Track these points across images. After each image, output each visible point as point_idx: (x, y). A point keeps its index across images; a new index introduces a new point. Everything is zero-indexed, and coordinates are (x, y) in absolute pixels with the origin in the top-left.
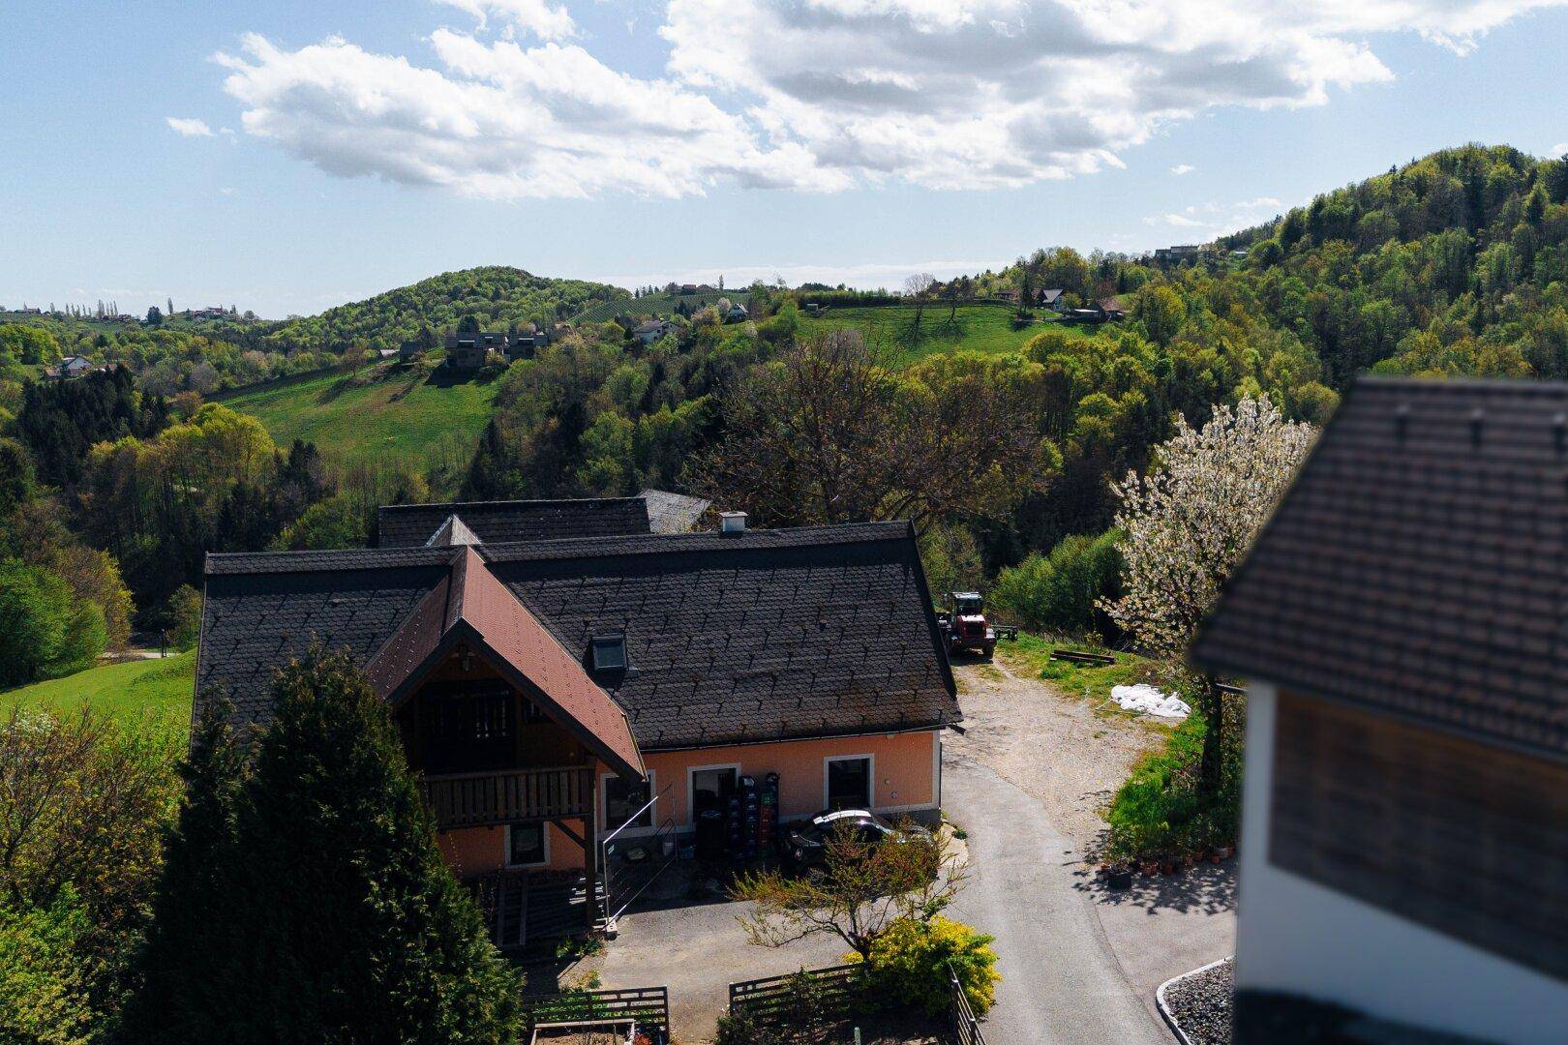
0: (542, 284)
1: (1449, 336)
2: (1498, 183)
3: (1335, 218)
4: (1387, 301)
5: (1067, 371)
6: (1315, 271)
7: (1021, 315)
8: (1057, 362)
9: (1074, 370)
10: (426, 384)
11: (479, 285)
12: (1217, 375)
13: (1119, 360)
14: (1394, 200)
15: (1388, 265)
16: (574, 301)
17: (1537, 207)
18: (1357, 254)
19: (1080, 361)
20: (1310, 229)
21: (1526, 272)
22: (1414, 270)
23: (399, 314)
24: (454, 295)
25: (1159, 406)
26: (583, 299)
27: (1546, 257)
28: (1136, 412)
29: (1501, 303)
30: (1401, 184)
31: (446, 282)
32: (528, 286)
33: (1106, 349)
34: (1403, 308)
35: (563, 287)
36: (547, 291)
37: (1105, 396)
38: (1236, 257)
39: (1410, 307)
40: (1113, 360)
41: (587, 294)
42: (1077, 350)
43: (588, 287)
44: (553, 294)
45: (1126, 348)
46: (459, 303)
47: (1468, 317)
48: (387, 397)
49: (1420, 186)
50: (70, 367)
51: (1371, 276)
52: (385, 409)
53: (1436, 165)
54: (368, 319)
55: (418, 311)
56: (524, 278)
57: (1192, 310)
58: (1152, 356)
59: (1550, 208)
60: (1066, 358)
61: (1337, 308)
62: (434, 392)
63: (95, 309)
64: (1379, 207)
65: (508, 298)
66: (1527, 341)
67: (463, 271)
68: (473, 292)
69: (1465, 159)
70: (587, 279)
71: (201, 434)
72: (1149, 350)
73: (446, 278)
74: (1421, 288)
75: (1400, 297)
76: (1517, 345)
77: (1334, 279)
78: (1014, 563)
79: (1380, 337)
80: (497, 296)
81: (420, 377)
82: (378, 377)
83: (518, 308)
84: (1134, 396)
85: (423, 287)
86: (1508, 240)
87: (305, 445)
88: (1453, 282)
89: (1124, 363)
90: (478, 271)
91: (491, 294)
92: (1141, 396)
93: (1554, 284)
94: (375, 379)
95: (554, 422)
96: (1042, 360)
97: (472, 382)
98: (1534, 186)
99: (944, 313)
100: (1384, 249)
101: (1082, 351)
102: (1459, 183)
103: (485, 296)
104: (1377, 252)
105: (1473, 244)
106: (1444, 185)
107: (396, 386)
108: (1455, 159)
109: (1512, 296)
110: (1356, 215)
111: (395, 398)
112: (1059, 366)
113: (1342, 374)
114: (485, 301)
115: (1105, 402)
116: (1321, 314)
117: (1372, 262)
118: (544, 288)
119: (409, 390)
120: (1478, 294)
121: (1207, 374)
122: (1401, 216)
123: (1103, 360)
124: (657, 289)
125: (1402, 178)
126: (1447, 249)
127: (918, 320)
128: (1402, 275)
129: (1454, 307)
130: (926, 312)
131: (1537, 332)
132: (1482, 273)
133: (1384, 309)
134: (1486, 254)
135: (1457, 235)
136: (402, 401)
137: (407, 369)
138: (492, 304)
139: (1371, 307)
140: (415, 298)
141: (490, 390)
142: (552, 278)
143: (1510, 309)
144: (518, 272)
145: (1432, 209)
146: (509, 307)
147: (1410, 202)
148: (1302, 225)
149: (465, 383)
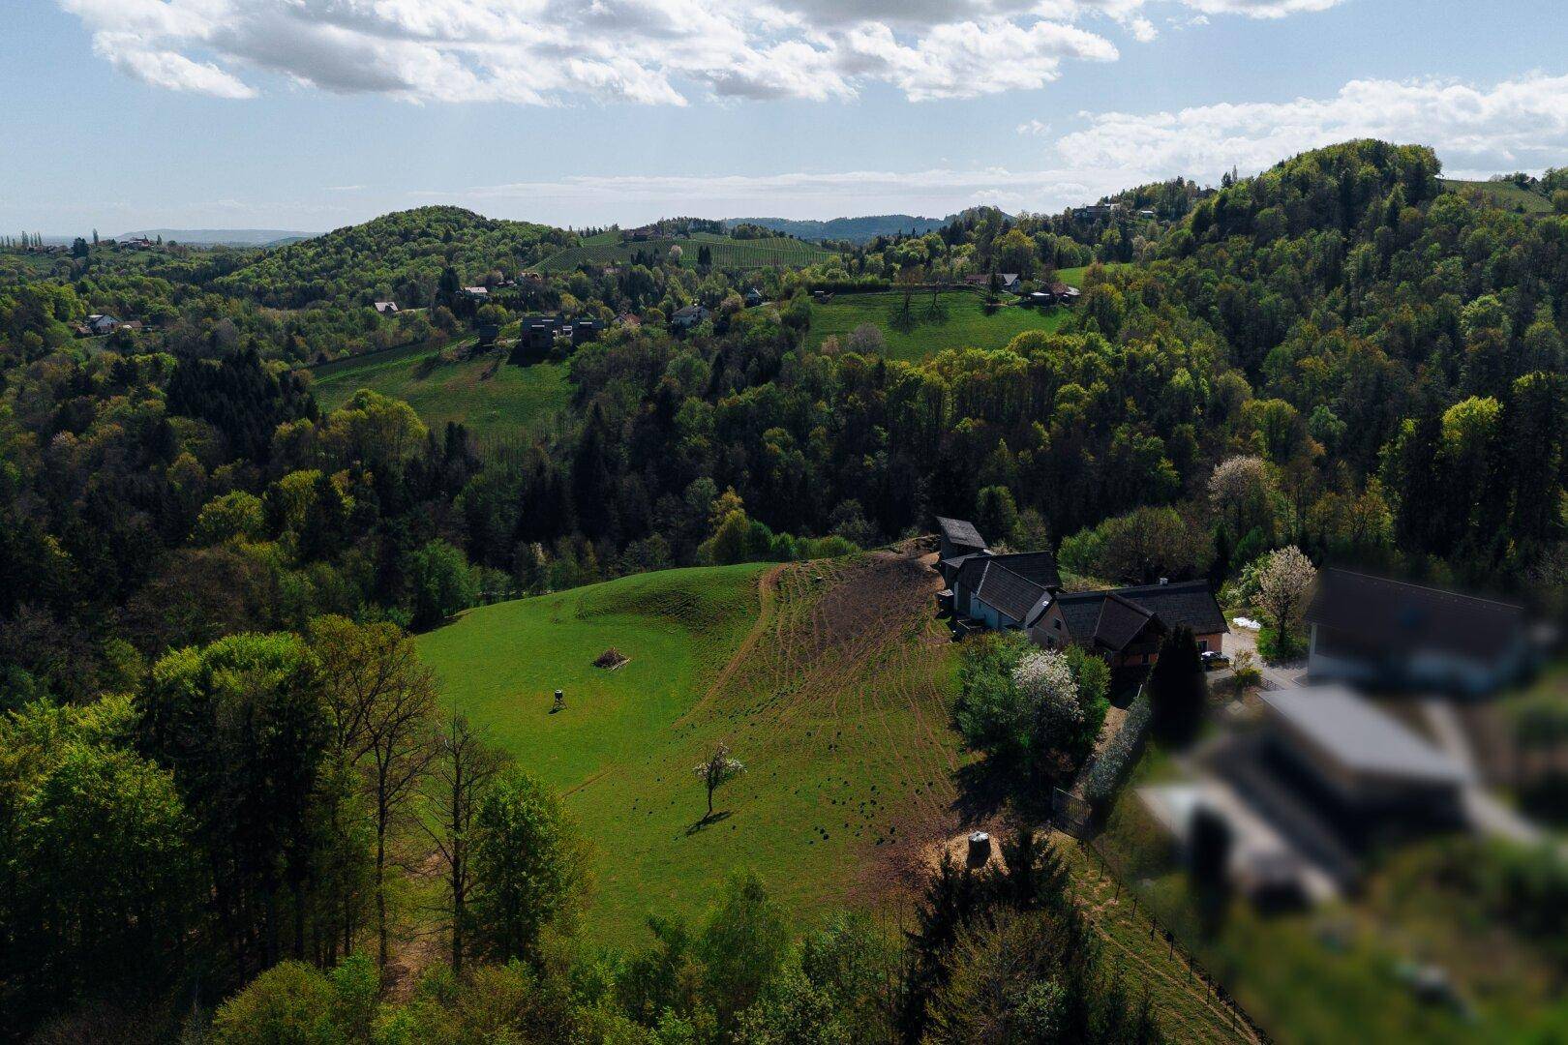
0: (493, 226)
1: (1326, 326)
2: (1365, 181)
3: (1237, 212)
4: (1278, 295)
5: (1049, 365)
6: (1222, 262)
7: (989, 300)
8: (1040, 357)
9: (1054, 364)
10: (508, 363)
11: (429, 226)
12: (1160, 369)
13: (1086, 356)
14: (1283, 196)
15: (1280, 261)
16: (526, 244)
17: (1394, 210)
18: (1255, 248)
19: (1057, 357)
20: (1217, 220)
21: (1384, 270)
22: (1299, 264)
23: (355, 255)
24: (406, 236)
25: (1118, 393)
26: (535, 242)
27: (1401, 258)
28: (1101, 398)
29: (1364, 300)
30: (1289, 180)
31: (395, 222)
32: (476, 227)
33: (1075, 346)
34: (1291, 300)
35: (515, 230)
36: (497, 234)
37: (1078, 386)
38: (1143, 215)
39: (1296, 297)
40: (1081, 355)
41: (538, 237)
42: (1053, 347)
43: (538, 229)
44: (504, 236)
45: (1091, 346)
46: (413, 245)
47: (1340, 307)
48: (478, 375)
49: (1303, 183)
50: (99, 324)
51: (1266, 268)
52: (480, 385)
53: (1316, 164)
54: (325, 261)
55: (373, 252)
56: (470, 219)
57: (1131, 305)
58: (1110, 351)
59: (1404, 211)
60: (1047, 355)
61: (1241, 297)
62: (516, 371)
63: (19, 240)
64: (1272, 204)
65: (460, 240)
66: (1382, 333)
67: (410, 211)
68: (424, 234)
69: (1340, 160)
70: (534, 221)
71: (366, 417)
72: (1107, 347)
73: (394, 218)
74: (1305, 280)
75: (1289, 290)
76: (1375, 336)
77: (1237, 272)
78: (1072, 535)
79: (1274, 323)
80: (448, 238)
81: (501, 357)
82: (464, 357)
83: (471, 250)
84: (1099, 386)
85: (372, 227)
86: (1372, 240)
87: (456, 426)
88: (1331, 274)
89: (1090, 358)
90: (424, 211)
91: (442, 236)
92: (1106, 386)
93: (1404, 284)
94: (461, 358)
95: (651, 407)
96: (1026, 354)
97: (545, 361)
98: (1393, 190)
99: (928, 298)
100: (1277, 244)
101: (1058, 348)
102: (1335, 183)
103: (437, 237)
104: (1272, 247)
105: (1345, 243)
106: (1322, 184)
107: (484, 365)
108: (1331, 160)
109: (1372, 293)
110: (1254, 210)
111: (485, 376)
112: (1041, 361)
113: (1244, 353)
114: (438, 243)
115: (1078, 391)
116: (1229, 302)
117: (1268, 255)
118: (492, 229)
119: (495, 369)
120: (1348, 289)
121: (1151, 367)
122: (1290, 211)
123: (1073, 355)
124: (600, 230)
125: (1289, 174)
126: (1325, 246)
127: (907, 306)
128: (1289, 270)
129: (1330, 297)
130: (914, 298)
131: (1390, 324)
132: (1351, 267)
133: (1277, 301)
134: (1353, 252)
135: (1333, 235)
136: (492, 379)
137: (488, 349)
138: (446, 247)
139: (1268, 299)
140: (368, 240)
141: (564, 369)
142: (500, 219)
143: (1371, 305)
144: (464, 212)
145: (1313, 204)
146: (461, 249)
147: (1296, 198)
148: (1210, 215)
149: (540, 362)
